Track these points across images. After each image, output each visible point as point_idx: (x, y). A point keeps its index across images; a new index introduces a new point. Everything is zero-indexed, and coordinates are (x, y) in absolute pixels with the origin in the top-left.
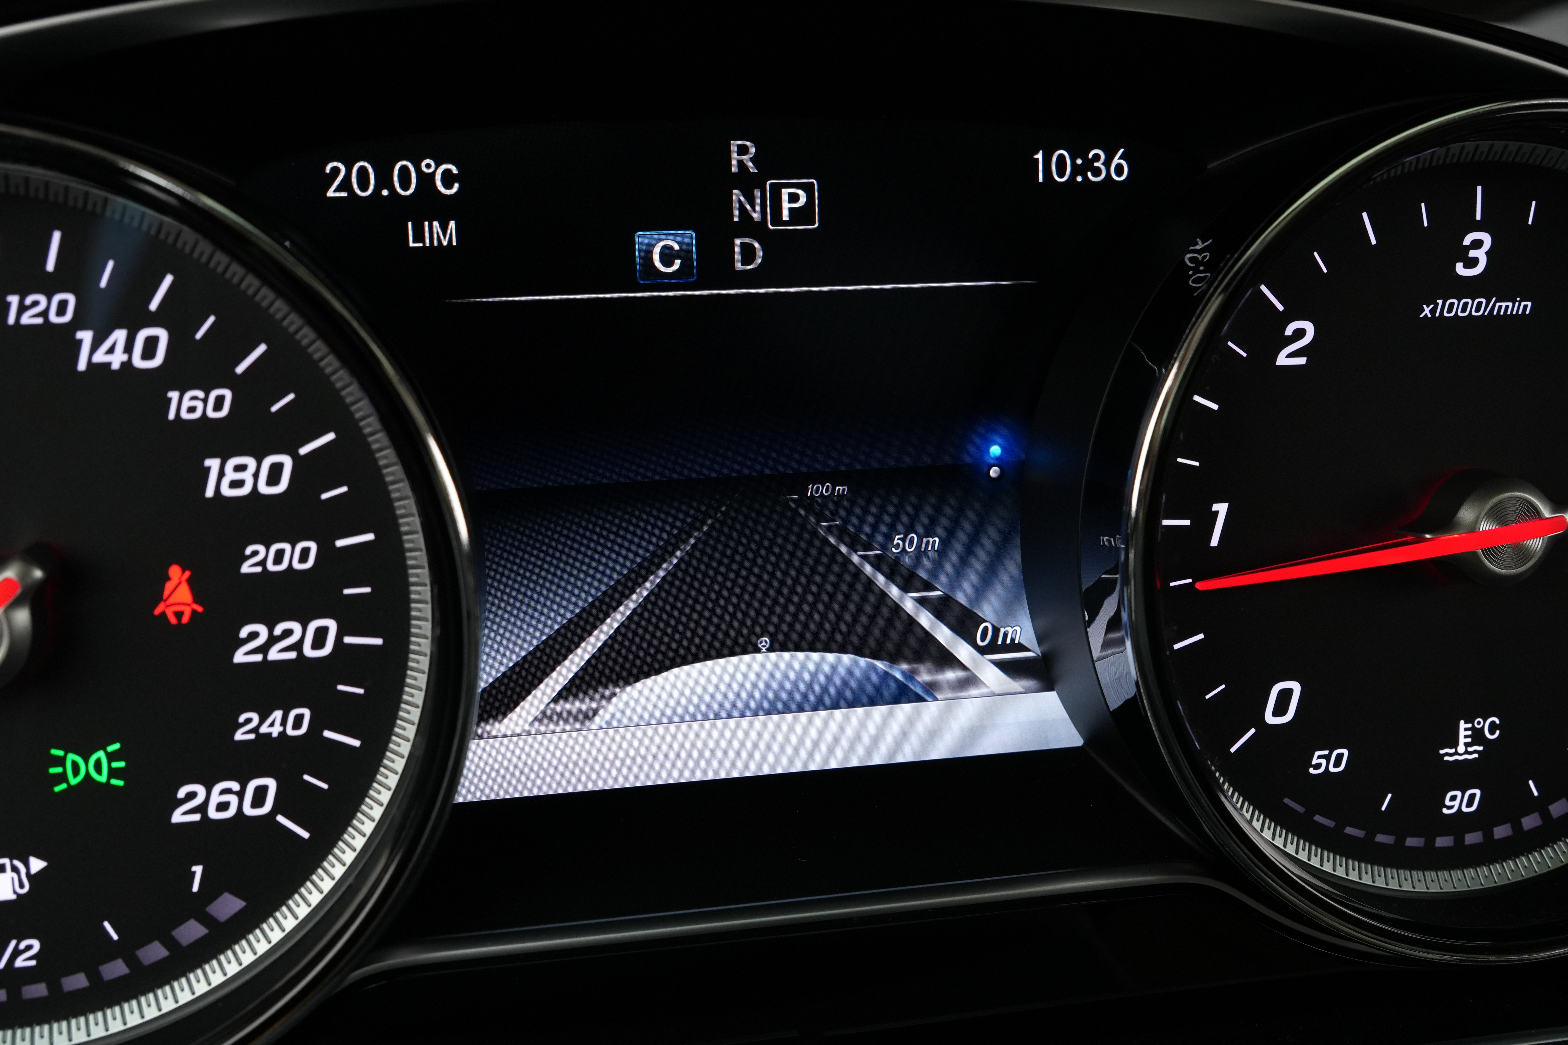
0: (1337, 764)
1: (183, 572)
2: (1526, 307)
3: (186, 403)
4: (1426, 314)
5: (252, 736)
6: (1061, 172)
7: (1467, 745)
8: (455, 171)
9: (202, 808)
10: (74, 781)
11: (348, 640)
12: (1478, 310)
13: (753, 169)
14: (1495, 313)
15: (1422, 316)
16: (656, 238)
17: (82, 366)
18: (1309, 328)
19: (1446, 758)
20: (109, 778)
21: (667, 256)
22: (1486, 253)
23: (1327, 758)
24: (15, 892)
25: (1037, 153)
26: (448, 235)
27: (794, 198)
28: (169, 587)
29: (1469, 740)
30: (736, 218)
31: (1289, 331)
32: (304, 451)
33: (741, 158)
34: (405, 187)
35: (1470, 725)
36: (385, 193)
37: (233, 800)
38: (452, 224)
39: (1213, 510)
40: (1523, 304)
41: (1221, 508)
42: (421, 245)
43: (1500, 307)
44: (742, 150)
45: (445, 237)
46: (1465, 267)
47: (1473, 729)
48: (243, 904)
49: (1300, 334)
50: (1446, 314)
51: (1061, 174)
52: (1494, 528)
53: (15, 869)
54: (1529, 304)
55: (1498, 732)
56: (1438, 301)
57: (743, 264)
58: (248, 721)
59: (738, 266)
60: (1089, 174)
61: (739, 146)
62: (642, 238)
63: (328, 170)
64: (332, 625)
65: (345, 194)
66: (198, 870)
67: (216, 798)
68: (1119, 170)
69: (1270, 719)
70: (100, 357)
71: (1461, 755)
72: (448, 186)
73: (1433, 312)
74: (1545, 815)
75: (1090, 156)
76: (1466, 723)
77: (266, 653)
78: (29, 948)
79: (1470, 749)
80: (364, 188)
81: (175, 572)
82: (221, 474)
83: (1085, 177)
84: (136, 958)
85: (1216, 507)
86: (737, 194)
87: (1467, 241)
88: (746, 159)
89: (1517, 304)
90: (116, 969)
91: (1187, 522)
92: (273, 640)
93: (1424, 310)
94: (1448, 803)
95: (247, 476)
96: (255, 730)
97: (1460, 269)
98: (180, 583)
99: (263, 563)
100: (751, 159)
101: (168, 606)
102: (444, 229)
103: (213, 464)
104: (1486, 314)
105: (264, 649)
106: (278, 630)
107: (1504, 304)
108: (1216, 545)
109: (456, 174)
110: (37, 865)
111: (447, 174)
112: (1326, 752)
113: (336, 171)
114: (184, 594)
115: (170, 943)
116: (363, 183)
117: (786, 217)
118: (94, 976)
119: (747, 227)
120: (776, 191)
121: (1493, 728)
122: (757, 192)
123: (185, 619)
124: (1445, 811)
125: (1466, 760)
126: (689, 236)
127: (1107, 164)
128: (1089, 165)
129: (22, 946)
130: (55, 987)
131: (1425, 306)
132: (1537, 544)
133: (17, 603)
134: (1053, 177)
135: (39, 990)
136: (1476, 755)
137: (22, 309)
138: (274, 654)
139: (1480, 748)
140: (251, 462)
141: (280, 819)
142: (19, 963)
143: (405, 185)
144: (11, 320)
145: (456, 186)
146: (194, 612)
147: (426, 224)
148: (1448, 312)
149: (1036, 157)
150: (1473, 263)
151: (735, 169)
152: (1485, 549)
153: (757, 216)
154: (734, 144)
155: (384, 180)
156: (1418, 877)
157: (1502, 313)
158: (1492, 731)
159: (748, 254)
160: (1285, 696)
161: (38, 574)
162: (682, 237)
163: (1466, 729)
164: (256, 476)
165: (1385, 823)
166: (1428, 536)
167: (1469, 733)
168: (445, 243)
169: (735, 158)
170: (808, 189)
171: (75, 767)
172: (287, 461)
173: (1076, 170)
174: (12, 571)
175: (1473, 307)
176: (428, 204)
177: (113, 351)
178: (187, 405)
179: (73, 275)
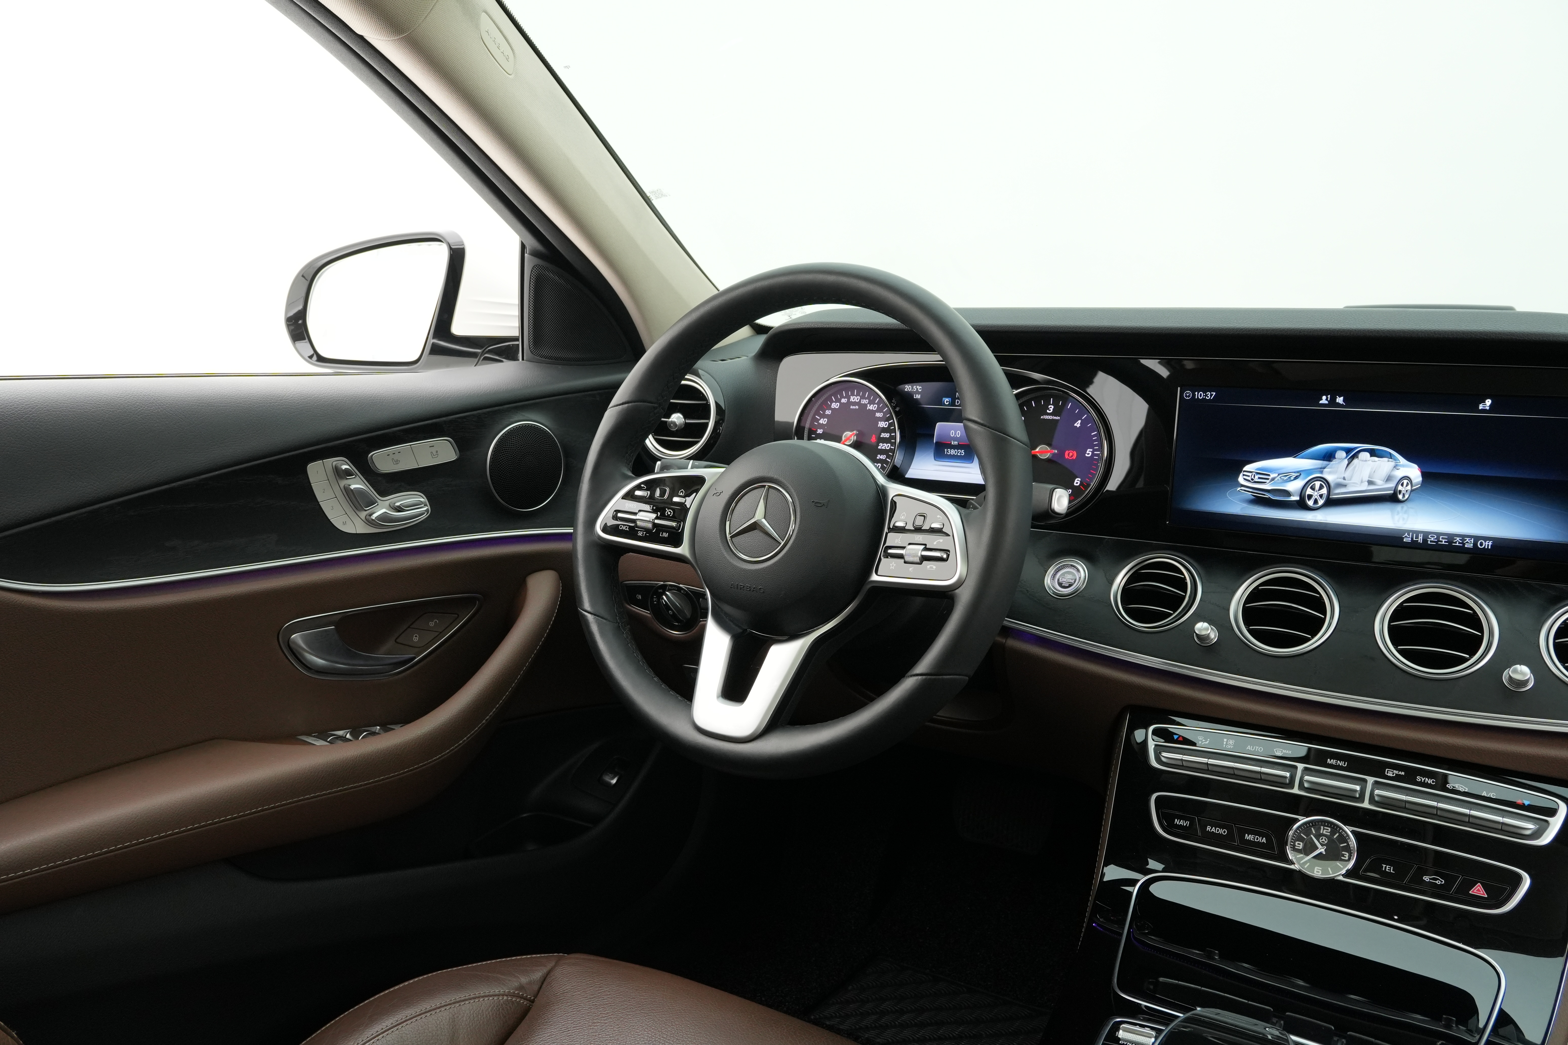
16: (946, 399)
17: (868, 409)
21: (947, 402)
30: (956, 397)
43: (1055, 418)
45: (918, 396)
54: (1060, 418)
62: (943, 399)
64: (890, 445)
81: (874, 435)
86: (957, 393)
87: (1049, 407)
97: (1048, 411)
103: (879, 422)
104: (1052, 419)
126: (950, 399)
137: (863, 402)
144: (861, 403)
150: (1050, 410)
172: (887, 423)
174: (855, 432)
175: (1050, 417)
176: (917, 392)
177: (871, 407)
178: (878, 415)
179: (868, 398)
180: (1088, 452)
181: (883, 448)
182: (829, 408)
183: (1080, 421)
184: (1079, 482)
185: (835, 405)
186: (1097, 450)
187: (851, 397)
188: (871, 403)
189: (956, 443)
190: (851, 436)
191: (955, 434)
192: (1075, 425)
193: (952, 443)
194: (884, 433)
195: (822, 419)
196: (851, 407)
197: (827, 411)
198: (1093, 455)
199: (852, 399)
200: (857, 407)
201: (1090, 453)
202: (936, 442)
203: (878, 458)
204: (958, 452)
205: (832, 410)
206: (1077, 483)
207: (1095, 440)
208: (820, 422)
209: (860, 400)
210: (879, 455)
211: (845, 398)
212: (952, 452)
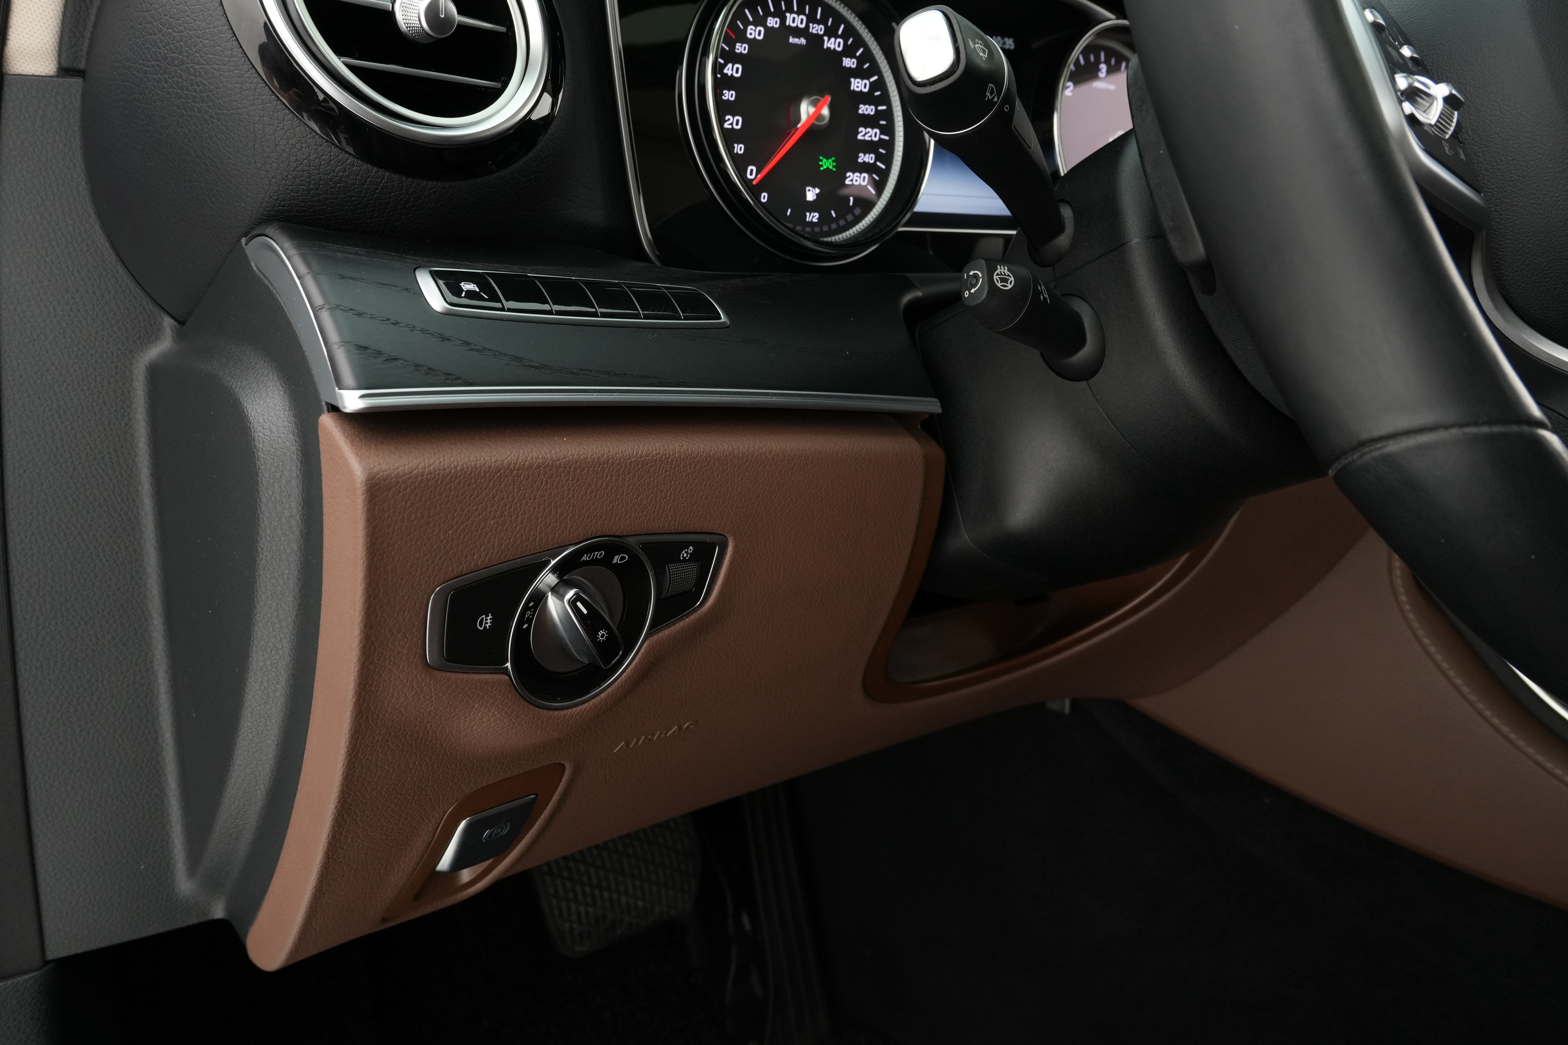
3: (847, 62)
17: (825, 47)
64: (878, 131)
70: (829, 45)
77: (864, 137)
78: (816, 216)
82: (855, 83)
87: (1101, 67)
92: (866, 133)
95: (859, 85)
99: (863, 110)
103: (853, 80)
110: (818, 191)
137: (813, 28)
140: (860, 81)
144: (810, 31)
172: (867, 83)
174: (823, 100)
177: (833, 44)
179: (823, 20)
181: (867, 138)
182: (744, 39)
185: (754, 32)
187: (788, 15)
188: (831, 32)
194: (864, 104)
195: (730, 65)
196: (792, 40)
197: (738, 45)
199: (789, 19)
200: (802, 40)
203: (860, 160)
205: (750, 42)
208: (725, 71)
209: (807, 26)
210: (861, 155)
211: (774, 15)
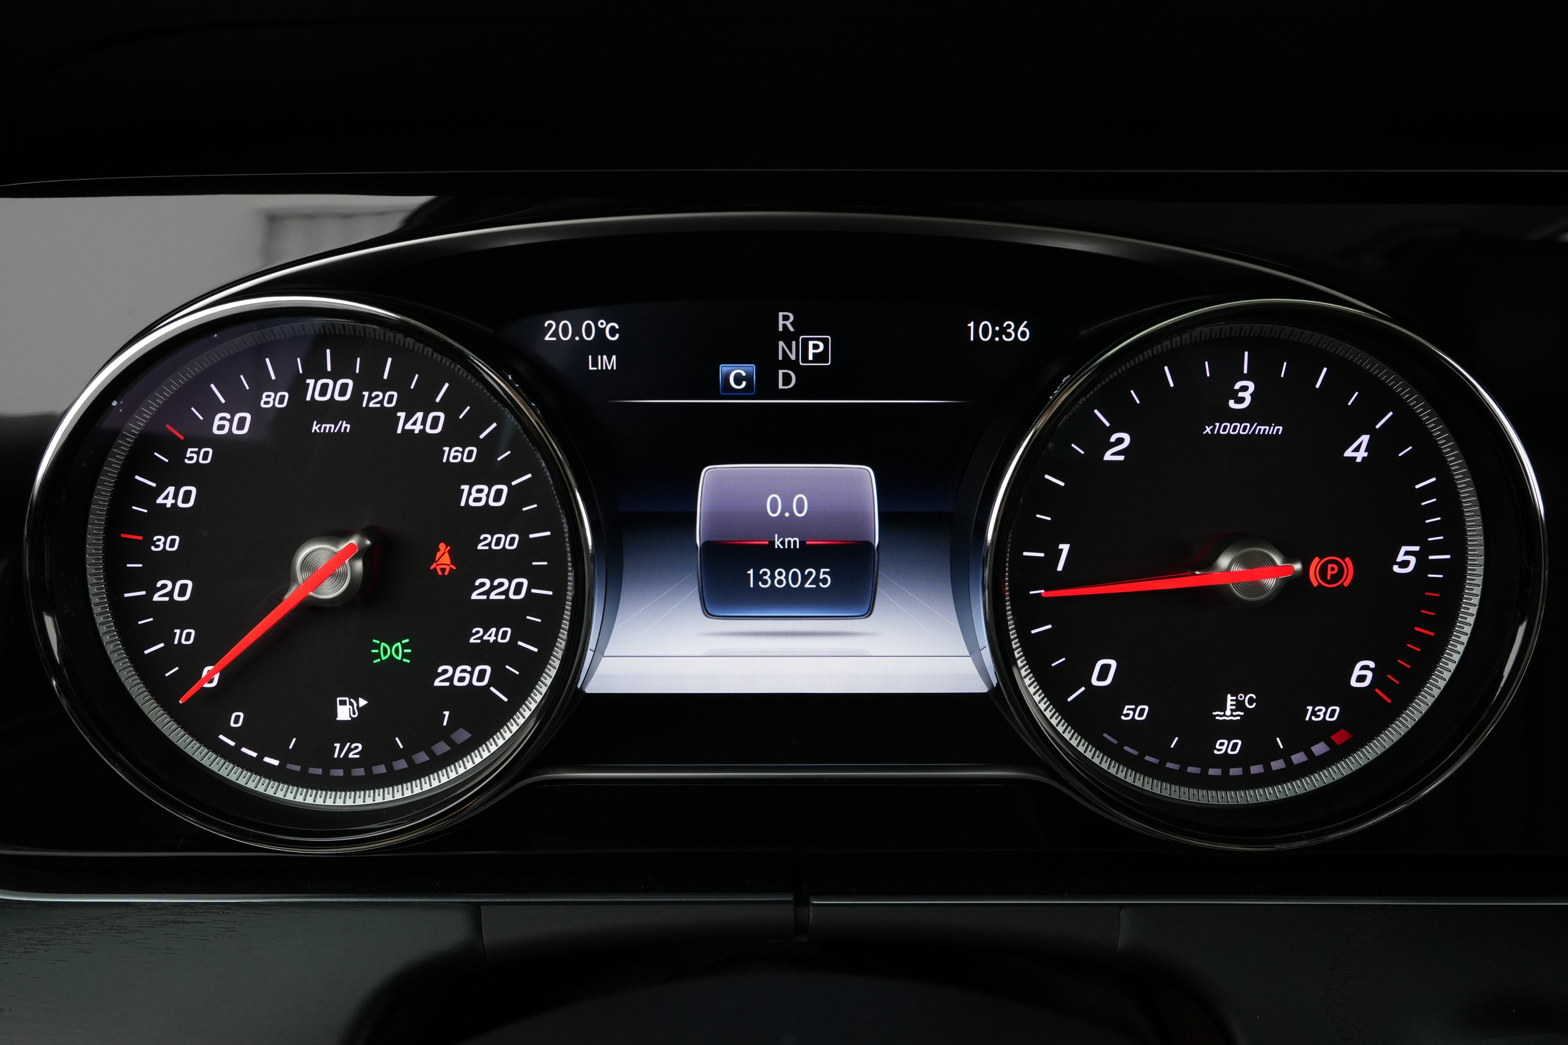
0: (1141, 715)
1: (446, 548)
2: (1278, 430)
3: (453, 454)
4: (1208, 432)
5: (479, 641)
6: (985, 334)
7: (1232, 710)
8: (617, 327)
9: (450, 679)
10: (384, 658)
11: (533, 591)
12: (1244, 430)
13: (792, 329)
14: (1256, 433)
15: (1204, 433)
16: (731, 368)
17: (399, 431)
18: (1127, 438)
19: (1217, 718)
20: (402, 658)
21: (738, 379)
22: (1251, 395)
23: (1134, 710)
24: (350, 716)
25: (970, 323)
26: (611, 364)
27: (816, 347)
28: (439, 554)
29: (1234, 707)
30: (780, 358)
31: (1113, 439)
32: (514, 483)
33: (785, 322)
34: (589, 335)
35: (1234, 698)
36: (577, 338)
37: (467, 676)
38: (614, 357)
39: (1059, 548)
40: (1277, 428)
41: (1065, 548)
42: (596, 369)
43: (1260, 430)
44: (786, 318)
45: (609, 364)
46: (1235, 402)
47: (1237, 700)
48: (470, 735)
49: (1120, 441)
50: (1221, 432)
51: (985, 336)
52: (1241, 570)
53: (351, 704)
54: (1281, 428)
55: (1255, 704)
56: (1216, 424)
57: (783, 385)
58: (478, 632)
59: (781, 386)
60: (1004, 337)
61: (784, 316)
62: (723, 368)
63: (546, 325)
64: (525, 582)
65: (554, 339)
66: (447, 713)
67: (458, 674)
68: (1023, 334)
69: (1095, 682)
70: (408, 426)
71: (1228, 716)
72: (613, 335)
73: (1212, 430)
74: (1289, 762)
75: (1005, 325)
76: (1231, 696)
77: (488, 595)
78: (357, 748)
79: (1234, 713)
80: (565, 335)
81: (442, 546)
82: (469, 494)
83: (1001, 338)
84: (412, 759)
85: (1061, 546)
86: (781, 344)
87: (1237, 386)
88: (788, 323)
89: (1272, 428)
90: (401, 764)
91: (1042, 555)
92: (493, 588)
93: (1206, 429)
94: (1218, 747)
95: (483, 496)
96: (481, 638)
97: (1232, 404)
98: (444, 553)
99: (489, 544)
100: (791, 323)
101: (437, 565)
102: (609, 360)
103: (465, 488)
104: (1250, 433)
105: (487, 593)
106: (496, 583)
107: (1263, 428)
108: (1061, 570)
109: (617, 329)
110: (363, 702)
111: (612, 328)
112: (1133, 707)
113: (550, 325)
114: (446, 559)
115: (430, 753)
116: (565, 334)
117: (811, 358)
118: (389, 767)
119: (787, 363)
120: (805, 343)
121: (1251, 701)
122: (794, 343)
123: (446, 573)
124: (1216, 752)
125: (1231, 720)
126: (752, 368)
127: (1016, 330)
128: (1003, 331)
129: (353, 746)
130: (368, 771)
131: (1207, 427)
132: (1271, 582)
133: (356, 557)
134: (980, 337)
135: (360, 772)
136: (1239, 718)
137: (370, 399)
138: (493, 596)
139: (1242, 714)
140: (485, 488)
141: (492, 689)
142: (351, 756)
143: (589, 334)
144: (364, 405)
145: (617, 336)
146: (451, 569)
147: (599, 357)
148: (1223, 431)
149: (969, 325)
150: (1242, 400)
151: (781, 329)
152: (1237, 583)
153: (793, 357)
154: (781, 314)
155: (577, 331)
156: (1194, 792)
157: (1261, 433)
158: (1250, 703)
159: (787, 379)
160: (1105, 669)
161: (368, 542)
162: (748, 368)
163: (1232, 700)
164: (488, 496)
165: (1173, 757)
166: (1197, 573)
167: (1234, 703)
168: (609, 368)
169: (781, 322)
170: (826, 342)
171: (385, 650)
172: (505, 488)
173: (995, 334)
174: (354, 541)
175: (1241, 429)
176: (601, 345)
177: (416, 424)
178: (453, 455)
179: (397, 382)
180: (1401, 558)
181: (494, 598)
182: (201, 435)
183: (1365, 439)
184: (1369, 674)
185: (229, 424)
186: (1438, 548)
187: (311, 382)
188: (410, 404)
189: (793, 541)
190: (338, 560)
191: (787, 507)
192: (1348, 453)
193: (777, 543)
194: (494, 532)
195: (171, 489)
196: (315, 428)
197: (190, 451)
198: (1423, 564)
199: (313, 389)
200: (345, 426)
201: (1413, 560)
202: (706, 545)
203: (474, 642)
204: (805, 578)
205: (218, 443)
206: (1361, 679)
207: (1431, 511)
208: (160, 500)
209: (357, 396)
211: (276, 386)
212: (781, 578)
